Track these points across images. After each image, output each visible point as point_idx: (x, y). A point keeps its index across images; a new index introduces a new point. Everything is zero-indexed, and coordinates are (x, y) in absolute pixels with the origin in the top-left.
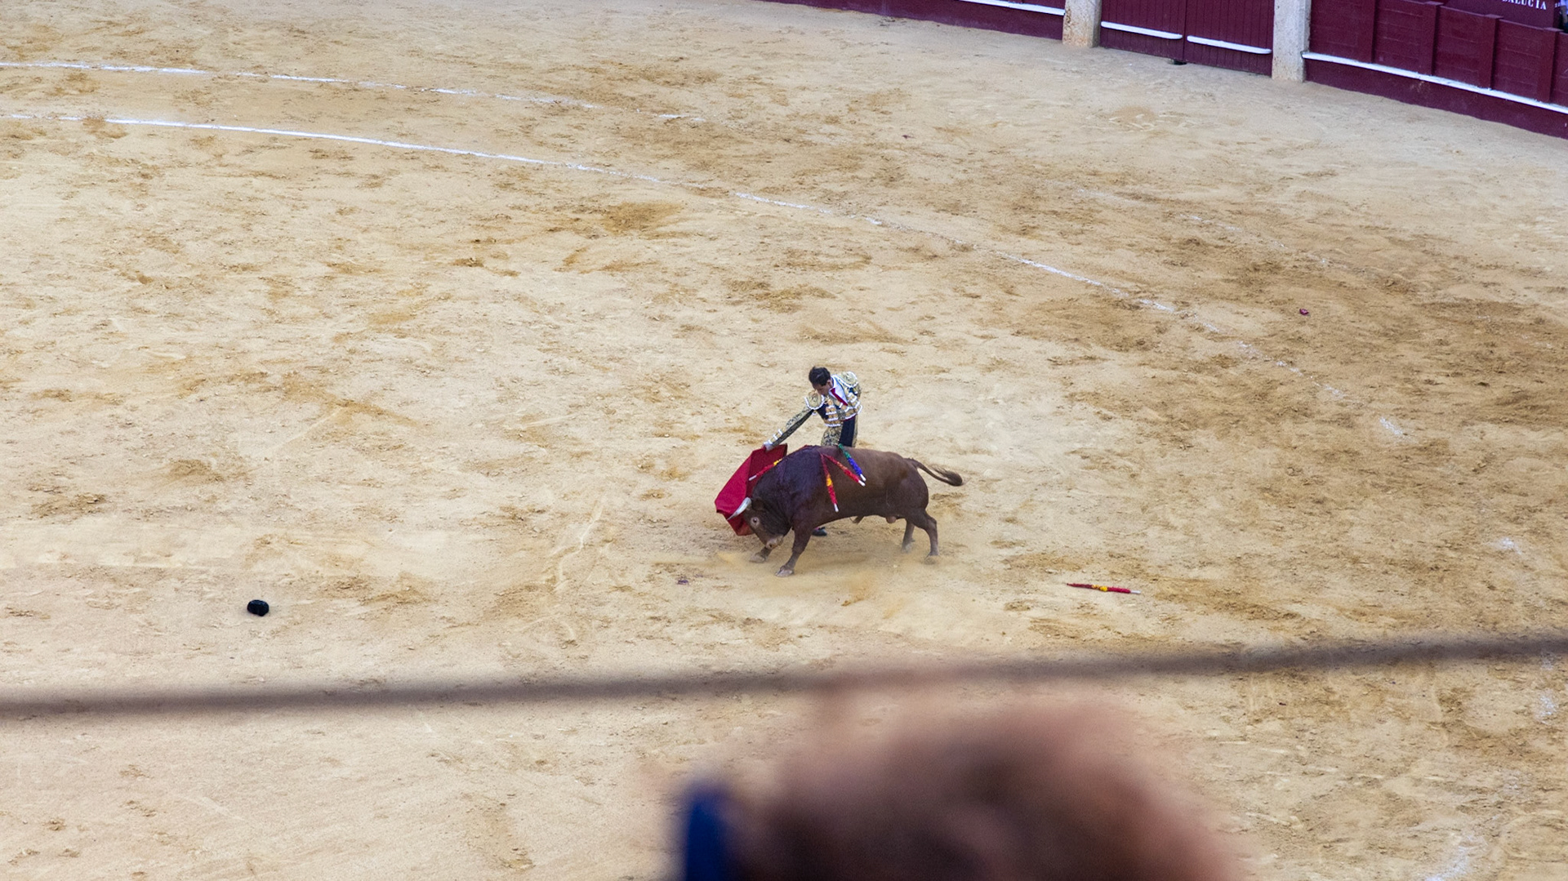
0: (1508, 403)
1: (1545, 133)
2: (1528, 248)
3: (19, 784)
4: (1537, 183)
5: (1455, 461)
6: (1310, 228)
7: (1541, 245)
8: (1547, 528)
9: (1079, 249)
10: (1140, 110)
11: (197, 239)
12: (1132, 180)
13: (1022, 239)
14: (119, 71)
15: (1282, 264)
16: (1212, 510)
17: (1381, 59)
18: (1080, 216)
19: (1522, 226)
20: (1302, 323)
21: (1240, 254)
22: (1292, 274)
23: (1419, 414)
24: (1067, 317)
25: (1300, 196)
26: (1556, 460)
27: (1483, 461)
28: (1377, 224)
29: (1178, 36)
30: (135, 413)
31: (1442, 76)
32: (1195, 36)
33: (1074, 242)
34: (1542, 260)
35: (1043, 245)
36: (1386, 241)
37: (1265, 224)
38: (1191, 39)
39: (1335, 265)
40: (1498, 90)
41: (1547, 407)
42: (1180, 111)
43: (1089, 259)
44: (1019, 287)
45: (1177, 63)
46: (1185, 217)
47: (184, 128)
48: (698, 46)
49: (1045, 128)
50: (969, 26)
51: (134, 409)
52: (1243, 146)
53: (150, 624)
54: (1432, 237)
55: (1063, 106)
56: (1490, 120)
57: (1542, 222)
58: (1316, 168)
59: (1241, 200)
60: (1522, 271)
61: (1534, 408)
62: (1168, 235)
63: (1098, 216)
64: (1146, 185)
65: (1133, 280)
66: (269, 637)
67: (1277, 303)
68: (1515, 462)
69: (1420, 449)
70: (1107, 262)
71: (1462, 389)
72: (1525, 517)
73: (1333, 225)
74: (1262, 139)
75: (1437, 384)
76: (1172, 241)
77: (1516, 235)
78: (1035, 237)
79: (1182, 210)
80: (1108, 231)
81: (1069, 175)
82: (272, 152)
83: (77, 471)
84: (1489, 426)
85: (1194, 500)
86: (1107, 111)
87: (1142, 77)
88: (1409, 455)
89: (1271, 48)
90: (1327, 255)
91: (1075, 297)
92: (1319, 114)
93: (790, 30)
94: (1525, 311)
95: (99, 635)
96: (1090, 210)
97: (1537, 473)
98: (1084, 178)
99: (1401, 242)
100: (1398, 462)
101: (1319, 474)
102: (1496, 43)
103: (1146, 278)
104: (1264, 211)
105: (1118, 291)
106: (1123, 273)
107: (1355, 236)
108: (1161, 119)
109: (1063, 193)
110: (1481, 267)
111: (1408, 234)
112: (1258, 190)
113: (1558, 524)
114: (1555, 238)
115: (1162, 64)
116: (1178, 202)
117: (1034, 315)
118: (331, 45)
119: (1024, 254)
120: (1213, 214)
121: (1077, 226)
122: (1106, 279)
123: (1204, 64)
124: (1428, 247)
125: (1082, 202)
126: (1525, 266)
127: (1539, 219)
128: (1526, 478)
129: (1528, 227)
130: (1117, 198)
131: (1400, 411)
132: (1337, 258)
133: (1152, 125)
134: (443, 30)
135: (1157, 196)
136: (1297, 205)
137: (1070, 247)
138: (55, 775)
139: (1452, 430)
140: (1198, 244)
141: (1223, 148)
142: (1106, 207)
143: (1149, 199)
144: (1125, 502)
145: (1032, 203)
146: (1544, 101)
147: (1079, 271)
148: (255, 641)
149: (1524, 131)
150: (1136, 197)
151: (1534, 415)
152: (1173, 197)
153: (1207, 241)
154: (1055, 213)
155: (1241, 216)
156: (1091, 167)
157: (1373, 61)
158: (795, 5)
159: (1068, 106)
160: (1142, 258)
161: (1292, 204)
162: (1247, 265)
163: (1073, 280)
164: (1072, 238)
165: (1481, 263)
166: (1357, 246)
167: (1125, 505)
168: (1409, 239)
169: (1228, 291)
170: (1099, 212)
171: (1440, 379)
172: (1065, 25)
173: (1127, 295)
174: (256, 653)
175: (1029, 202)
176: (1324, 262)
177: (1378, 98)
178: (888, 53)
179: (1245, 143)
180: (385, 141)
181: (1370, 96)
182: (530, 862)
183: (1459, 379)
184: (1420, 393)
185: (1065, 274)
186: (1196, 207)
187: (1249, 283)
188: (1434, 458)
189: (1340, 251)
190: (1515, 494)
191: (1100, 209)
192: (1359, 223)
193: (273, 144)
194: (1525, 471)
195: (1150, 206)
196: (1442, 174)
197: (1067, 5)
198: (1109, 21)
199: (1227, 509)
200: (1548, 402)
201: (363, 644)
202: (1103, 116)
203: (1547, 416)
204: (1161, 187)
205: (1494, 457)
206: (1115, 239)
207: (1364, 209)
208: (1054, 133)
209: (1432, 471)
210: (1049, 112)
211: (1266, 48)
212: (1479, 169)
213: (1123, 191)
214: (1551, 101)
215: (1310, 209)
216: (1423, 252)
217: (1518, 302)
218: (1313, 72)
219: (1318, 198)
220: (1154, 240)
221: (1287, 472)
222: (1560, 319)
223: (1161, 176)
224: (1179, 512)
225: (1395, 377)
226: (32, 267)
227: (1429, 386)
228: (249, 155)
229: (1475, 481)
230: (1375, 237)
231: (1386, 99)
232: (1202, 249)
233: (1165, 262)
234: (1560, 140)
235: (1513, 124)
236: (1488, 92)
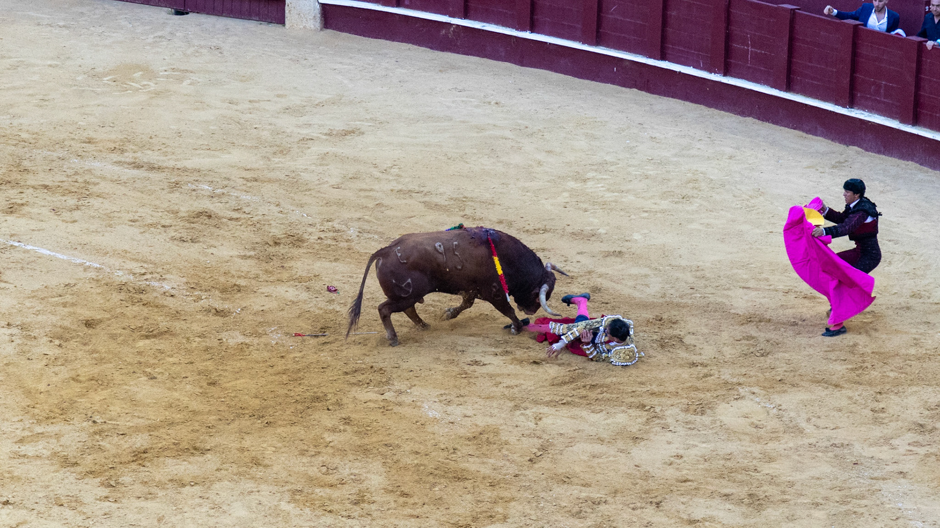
0: (565, 383)
1: (593, 80)
2: (579, 209)
4: (587, 135)
5: (507, 450)
6: (335, 194)
7: (594, 203)
8: (613, 521)
9: (75, 228)
10: (138, 67)
12: (131, 147)
13: (10, 218)
15: (306, 236)
16: (237, 518)
17: (407, 1)
18: (74, 190)
19: (572, 184)
20: (331, 301)
21: (257, 226)
22: (317, 247)
23: (466, 399)
24: (65, 305)
25: (323, 158)
26: (620, 444)
27: (539, 449)
28: (411, 187)
31: (475, 19)
33: (68, 219)
34: (595, 221)
35: (33, 225)
36: (421, 206)
37: (284, 192)
39: (365, 235)
40: (538, 33)
41: (608, 386)
42: (182, 68)
43: (85, 239)
44: (8, 272)
45: (179, 13)
46: (194, 187)
49: (31, 92)
52: (257, 105)
54: (472, 200)
55: (50, 66)
56: (531, 67)
57: (593, 178)
58: (339, 126)
59: (255, 166)
60: (573, 233)
61: (593, 387)
62: (176, 208)
63: (94, 189)
64: (149, 152)
65: (137, 260)
67: (300, 280)
68: (574, 448)
69: (469, 439)
70: (107, 240)
71: (513, 368)
72: (589, 510)
73: (361, 190)
74: (278, 96)
75: (484, 365)
76: (181, 214)
77: (566, 194)
78: (24, 215)
79: (191, 179)
80: (108, 206)
81: (60, 143)
84: (545, 409)
85: (216, 507)
86: (99, 70)
87: (139, 30)
88: (456, 446)
90: (356, 224)
91: (72, 282)
92: (340, 66)
94: (579, 280)
96: (86, 182)
97: (600, 460)
98: (77, 146)
99: (437, 207)
100: (445, 454)
101: (356, 471)
103: (153, 258)
104: (282, 177)
105: (120, 273)
106: (126, 252)
107: (386, 202)
108: (163, 77)
109: (54, 164)
110: (527, 231)
111: (445, 197)
112: (275, 153)
113: (625, 516)
114: (608, 196)
115: (161, 15)
116: (185, 170)
117: (28, 304)
119: (12, 236)
120: (226, 182)
121: (71, 201)
122: (106, 259)
123: (208, 14)
124: (468, 212)
125: (76, 173)
126: (577, 228)
127: (590, 175)
128: (589, 467)
129: (579, 185)
130: (116, 168)
131: (444, 397)
132: (366, 227)
133: (152, 84)
135: (160, 164)
136: (321, 169)
137: (65, 225)
139: (503, 415)
140: (210, 217)
141: (235, 107)
142: (104, 178)
143: (152, 168)
144: (139, 513)
145: (19, 177)
146: (590, 44)
147: (76, 252)
149: (571, 78)
150: (139, 167)
151: (593, 395)
152: (179, 165)
153: (221, 214)
154: (46, 187)
155: (255, 183)
156: (85, 134)
157: (399, 5)
159: (57, 66)
160: (147, 235)
161: (313, 167)
162: (266, 239)
163: (70, 263)
164: (66, 215)
165: (527, 227)
166: (389, 213)
167: (140, 516)
168: (446, 203)
169: (245, 269)
170: (95, 184)
171: (487, 359)
173: (131, 277)
175: (15, 176)
176: (352, 232)
179: (258, 101)
181: (396, 43)
183: (509, 357)
184: (465, 375)
185: (59, 256)
186: (205, 175)
187: (269, 258)
188: (485, 448)
189: (370, 219)
190: (577, 484)
191: (97, 181)
192: (389, 186)
194: (586, 458)
195: (154, 175)
196: (480, 129)
199: (254, 516)
200: (608, 380)
202: (94, 75)
203: (608, 396)
204: (165, 154)
205: (552, 444)
206: (116, 214)
207: (395, 171)
208: (41, 97)
209: (483, 463)
210: (34, 73)
212: (520, 122)
213: (123, 160)
214: (597, 43)
215: (335, 173)
216: (463, 216)
217: (571, 269)
218: (330, 18)
219: (343, 159)
220: (160, 214)
221: (320, 471)
222: (619, 287)
223: (164, 141)
224: (200, 522)
225: (437, 359)
227: (475, 367)
229: (532, 474)
230: (409, 201)
231: (415, 47)
232: (213, 222)
233: (173, 239)
234: (609, 87)
235: (556, 71)
236: (527, 35)
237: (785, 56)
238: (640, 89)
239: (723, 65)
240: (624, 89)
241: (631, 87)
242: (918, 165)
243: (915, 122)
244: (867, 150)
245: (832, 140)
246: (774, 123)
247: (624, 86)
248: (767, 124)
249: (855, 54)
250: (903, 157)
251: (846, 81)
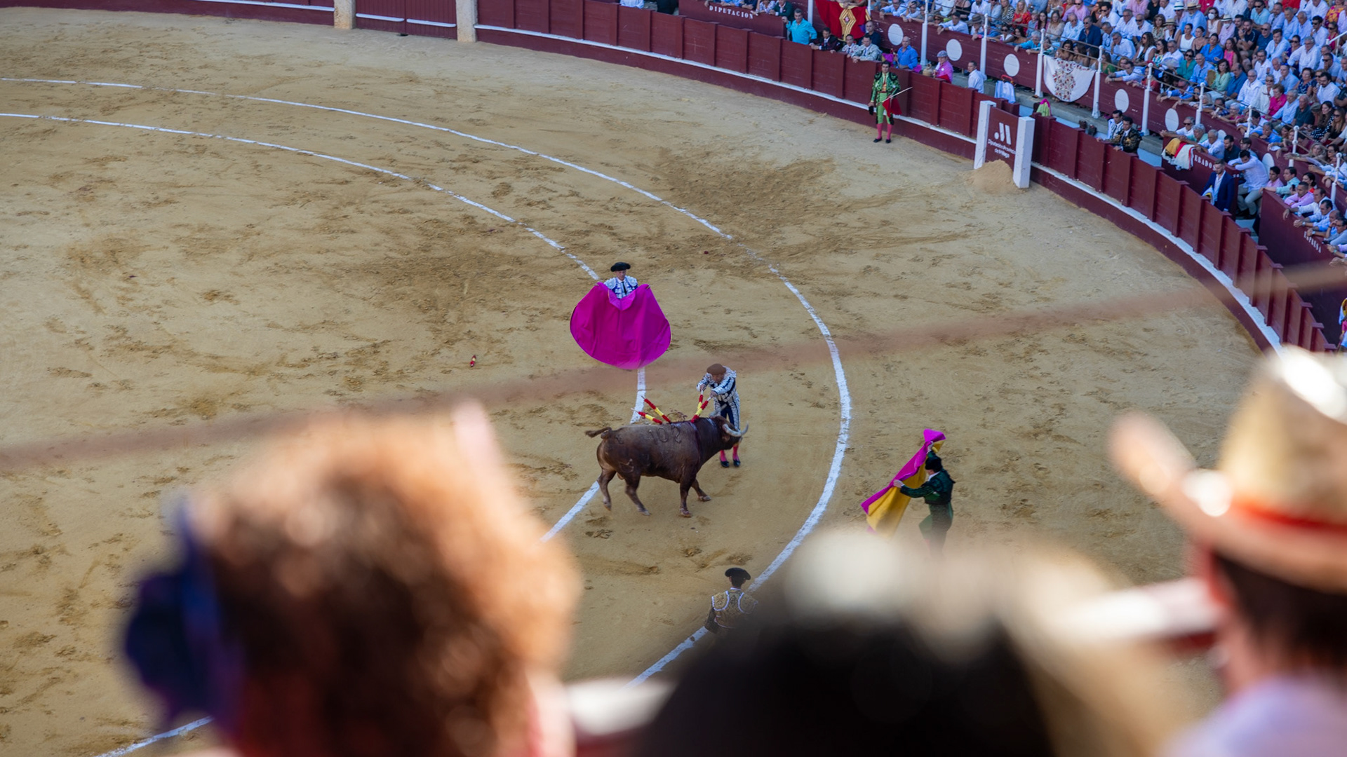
1: (615, 63)
17: (519, 26)
29: (402, 20)
31: (555, 34)
32: (411, 19)
38: (409, 21)
40: (587, 40)
45: (403, 35)
48: (118, 42)
50: (279, 21)
56: (584, 58)
87: (382, 45)
89: (456, 23)
92: (487, 60)
93: (172, 29)
102: (584, 13)
115: (394, 37)
123: (418, 35)
146: (614, 45)
149: (603, 63)
157: (515, 28)
158: (174, 14)
172: (335, 17)
177: (519, 48)
178: (232, 39)
181: (515, 48)
182: (60, 531)
197: (335, 5)
198: (361, 13)
211: (453, 23)
214: (617, 44)
218: (480, 35)
231: (524, 49)
234: (624, 66)
235: (597, 59)
236: (581, 41)
237: (713, 48)
238: (640, 67)
239: (681, 54)
240: (632, 68)
241: (635, 66)
242: (782, 102)
243: (780, 80)
244: (756, 95)
245: (739, 90)
246: (709, 82)
247: (631, 66)
248: (705, 83)
249: (748, 46)
250: (774, 98)
251: (745, 60)
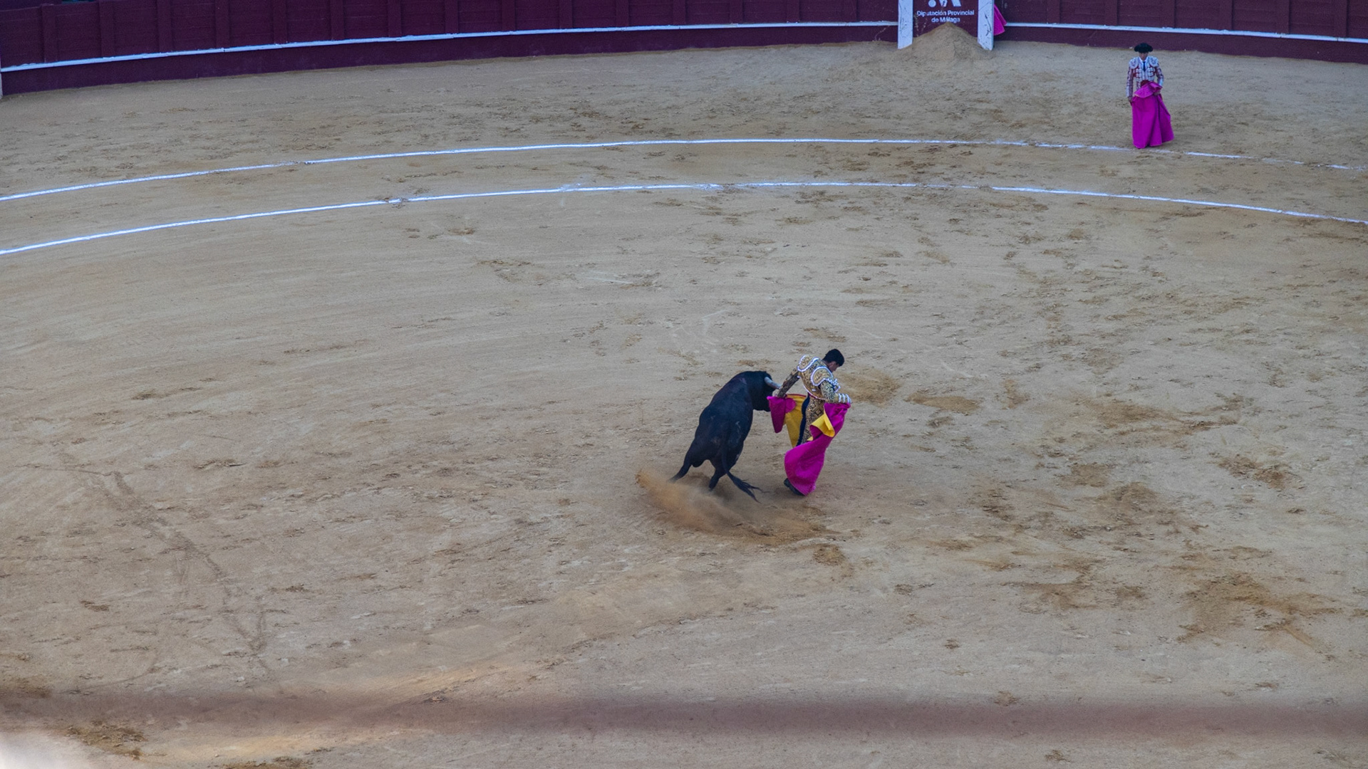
3: (959, 762)
11: (1119, 294)
14: (1053, 148)
30: (1063, 445)
47: (1110, 198)
51: (1061, 441)
53: (1073, 628)
66: (1176, 643)
82: (1185, 220)
83: (1013, 493)
95: (1029, 636)
118: (1239, 126)
134: (1339, 114)
138: (990, 756)
148: (1164, 646)
174: (1164, 656)
180: (1286, 210)
193: (1187, 212)
201: (1258, 652)
226: (977, 317)
228: (1166, 222)
